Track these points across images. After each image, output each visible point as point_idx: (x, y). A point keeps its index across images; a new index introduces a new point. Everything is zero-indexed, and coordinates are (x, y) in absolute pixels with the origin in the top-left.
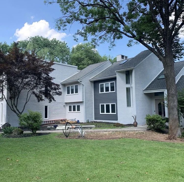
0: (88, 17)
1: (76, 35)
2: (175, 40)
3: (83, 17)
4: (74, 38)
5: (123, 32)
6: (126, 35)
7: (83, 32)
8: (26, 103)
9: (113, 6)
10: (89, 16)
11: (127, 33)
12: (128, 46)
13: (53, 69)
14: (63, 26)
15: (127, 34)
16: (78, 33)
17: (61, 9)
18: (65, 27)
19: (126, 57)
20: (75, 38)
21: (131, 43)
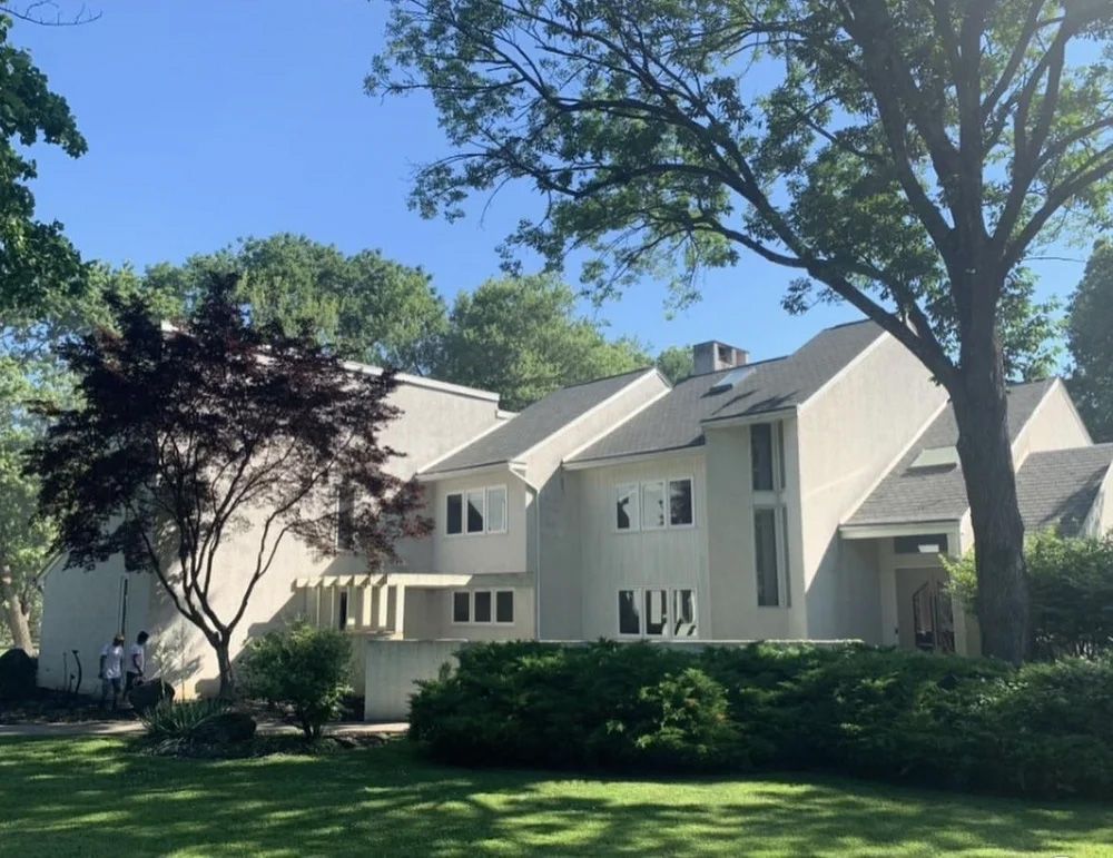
0: (579, 160)
1: (514, 246)
2: (1010, 286)
3: (553, 161)
4: (503, 260)
5: (745, 233)
6: (758, 248)
7: (547, 228)
8: (257, 576)
9: (706, 113)
10: (582, 156)
11: (764, 240)
12: (786, 307)
13: (395, 411)
14: (448, 197)
15: (767, 244)
16: (521, 237)
17: (443, 117)
18: (457, 205)
19: (741, 353)
20: (508, 260)
21: (800, 297)
